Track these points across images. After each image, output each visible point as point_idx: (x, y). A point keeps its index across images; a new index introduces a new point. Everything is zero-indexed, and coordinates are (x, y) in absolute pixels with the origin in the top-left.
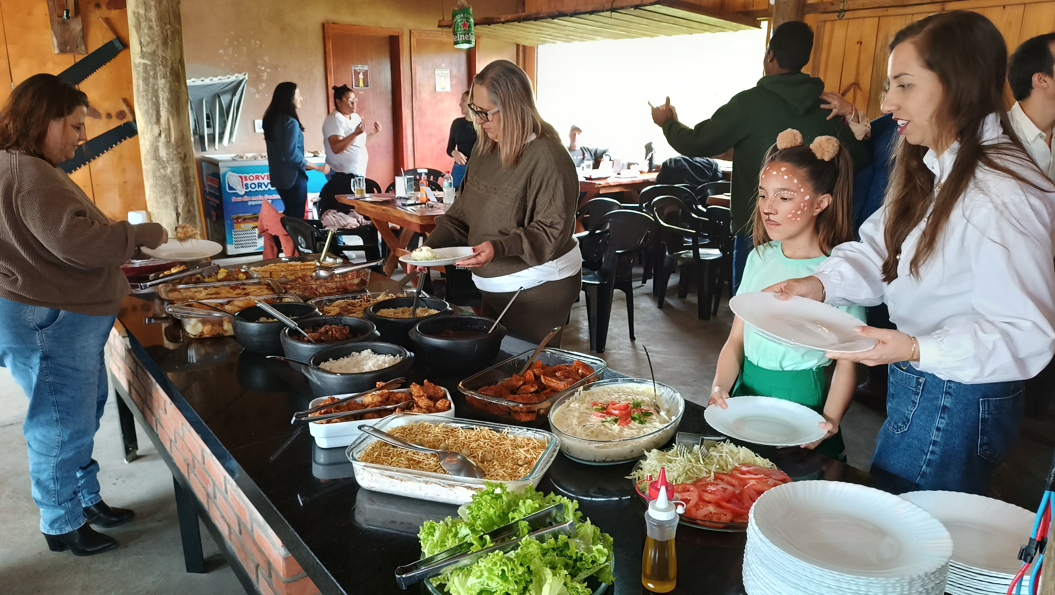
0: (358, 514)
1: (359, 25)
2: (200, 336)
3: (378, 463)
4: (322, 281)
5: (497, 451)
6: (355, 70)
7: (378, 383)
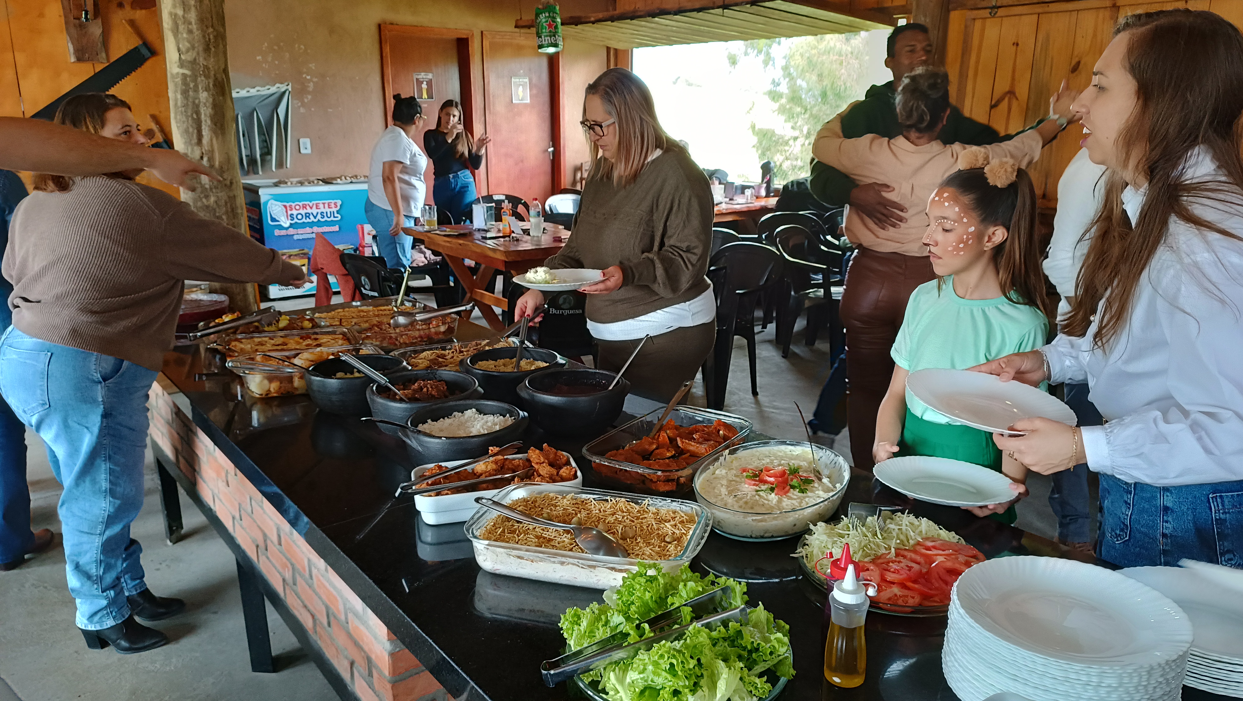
0: (479, 601)
1: (421, 26)
2: (267, 394)
3: (503, 541)
4: (402, 329)
5: (638, 526)
6: (417, 79)
7: (491, 448)
